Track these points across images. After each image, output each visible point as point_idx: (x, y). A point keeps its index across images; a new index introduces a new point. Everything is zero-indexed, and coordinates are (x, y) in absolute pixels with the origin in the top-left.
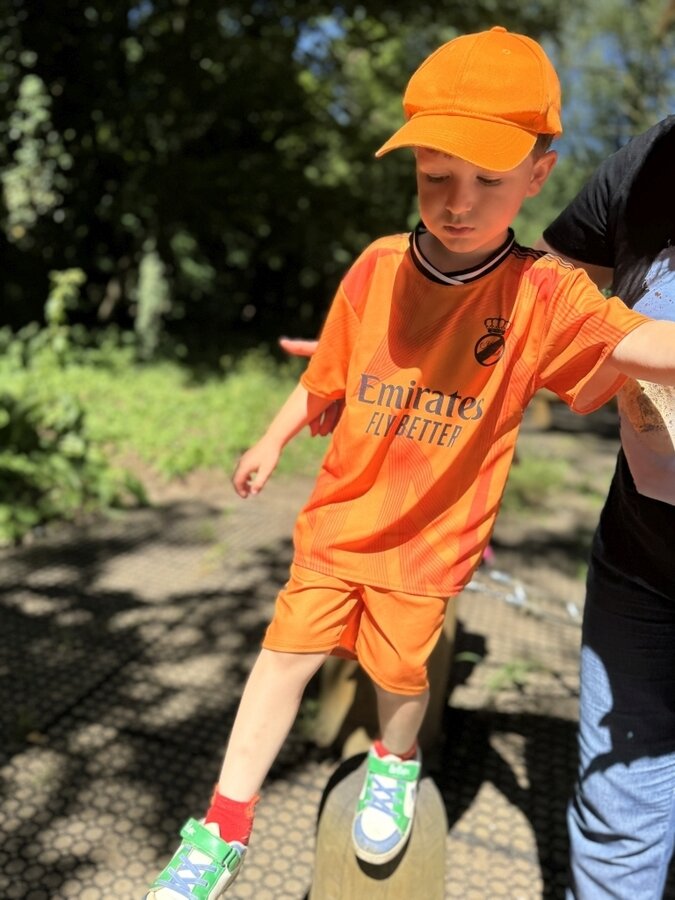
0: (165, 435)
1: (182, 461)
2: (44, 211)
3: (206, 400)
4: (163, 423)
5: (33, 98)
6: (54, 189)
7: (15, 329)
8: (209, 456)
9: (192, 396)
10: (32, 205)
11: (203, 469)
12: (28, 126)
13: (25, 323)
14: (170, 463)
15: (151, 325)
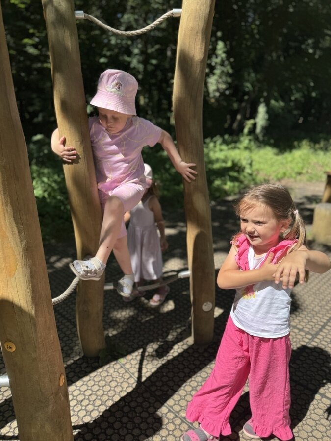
0: (274, 168)
1: (280, 176)
2: (221, 91)
3: (286, 158)
4: (272, 165)
5: (220, 49)
6: (226, 83)
7: (212, 138)
8: (288, 174)
9: (280, 158)
10: (218, 90)
11: (286, 178)
12: (218, 60)
13: (215, 136)
14: (276, 176)
15: (261, 131)
